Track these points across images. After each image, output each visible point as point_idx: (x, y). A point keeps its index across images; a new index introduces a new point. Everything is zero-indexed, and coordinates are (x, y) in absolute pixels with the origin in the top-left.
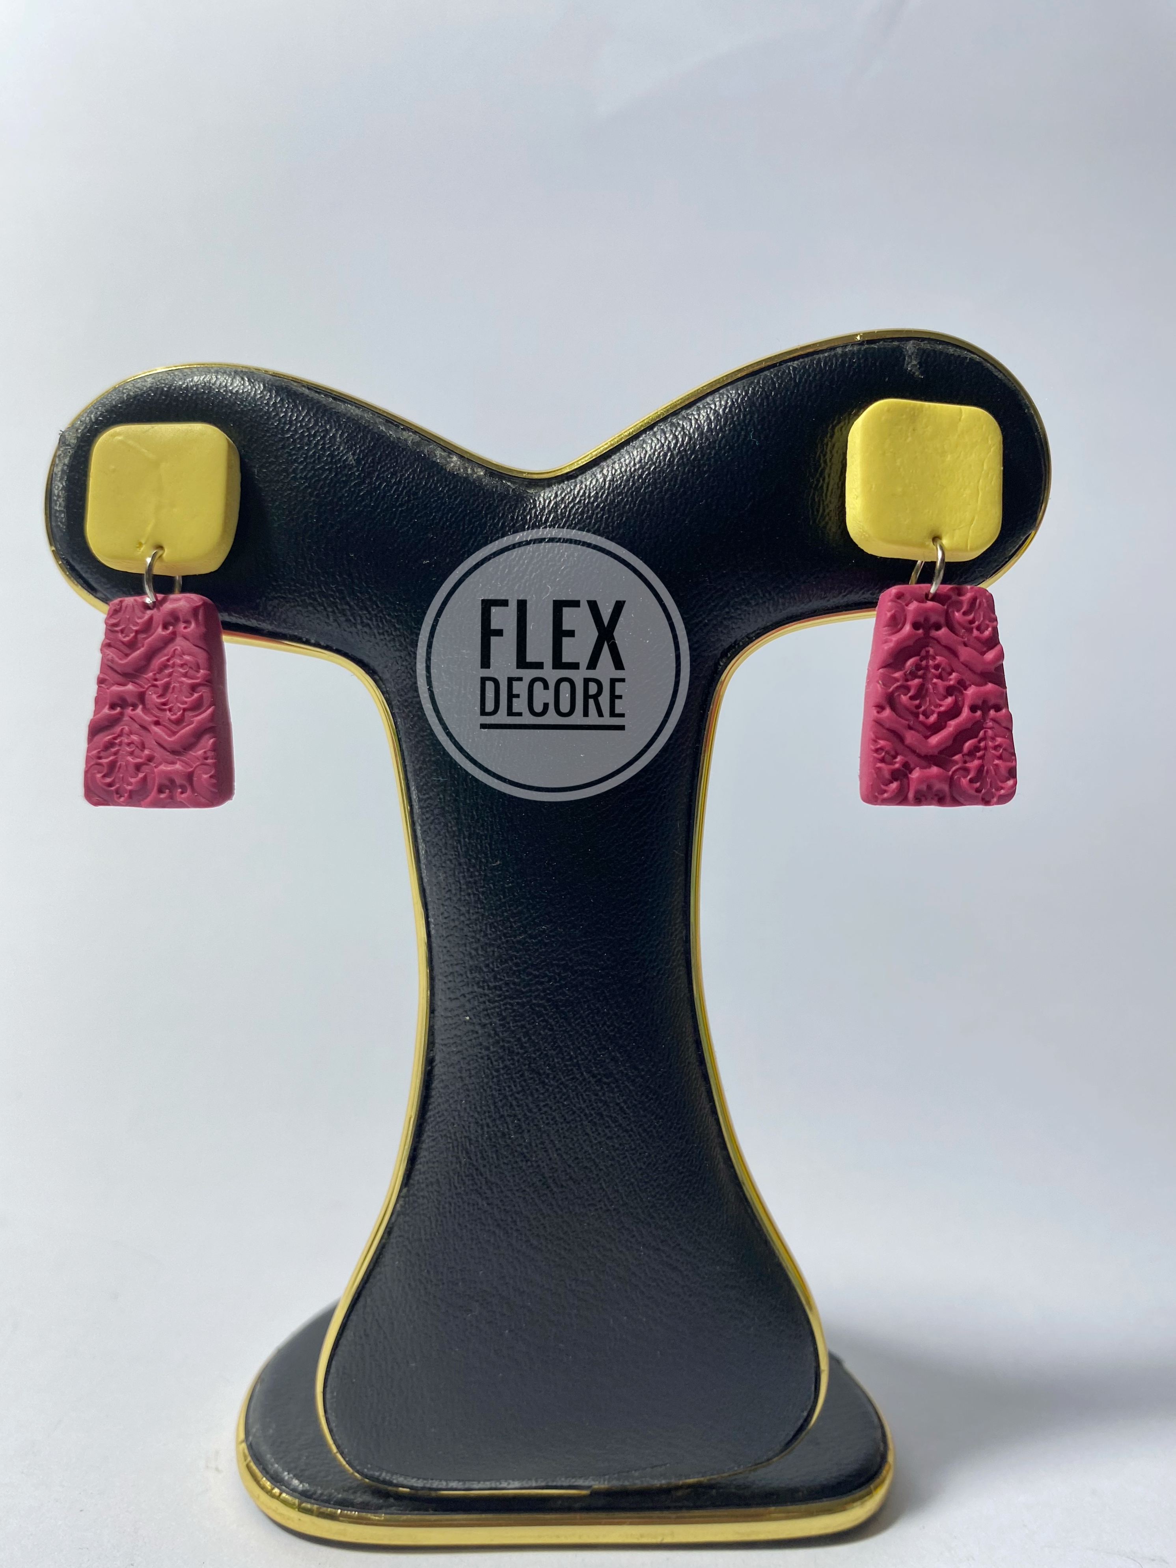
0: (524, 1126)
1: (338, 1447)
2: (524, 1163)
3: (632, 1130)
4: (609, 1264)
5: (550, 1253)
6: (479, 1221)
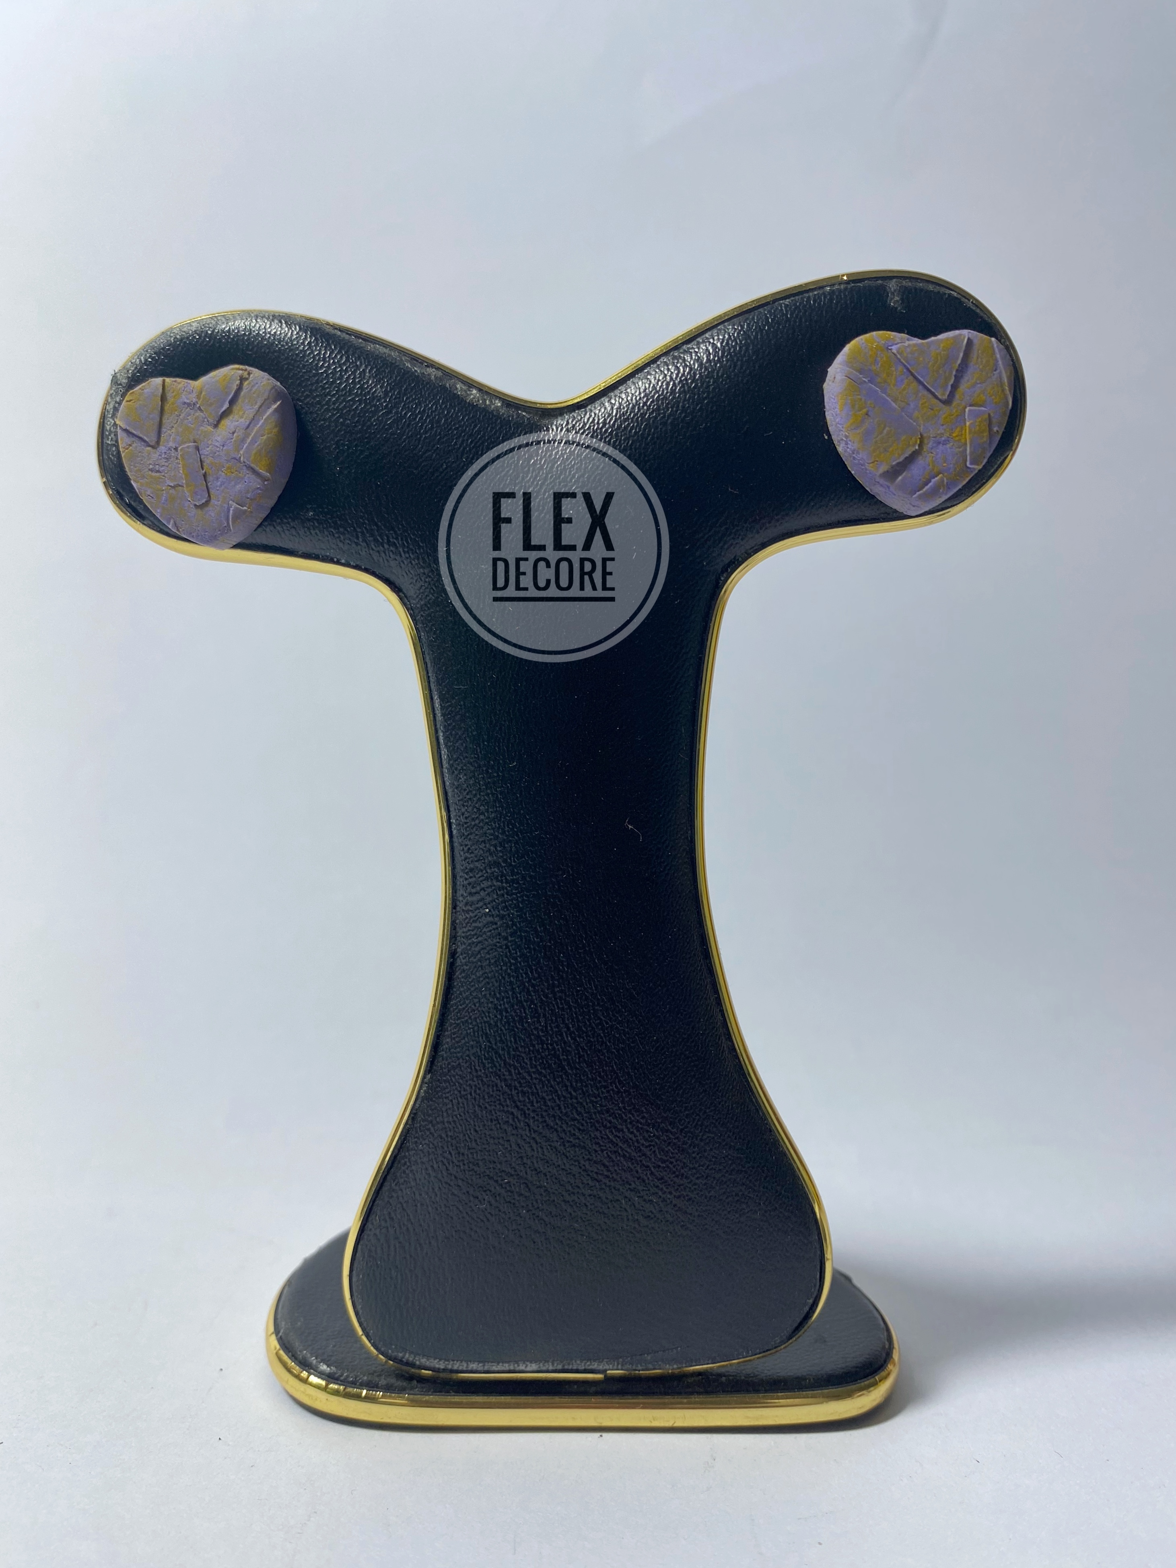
0: (540, 1011)
1: (363, 1330)
2: (540, 1046)
3: (641, 1015)
4: (620, 1144)
5: (566, 1134)
6: (498, 1102)
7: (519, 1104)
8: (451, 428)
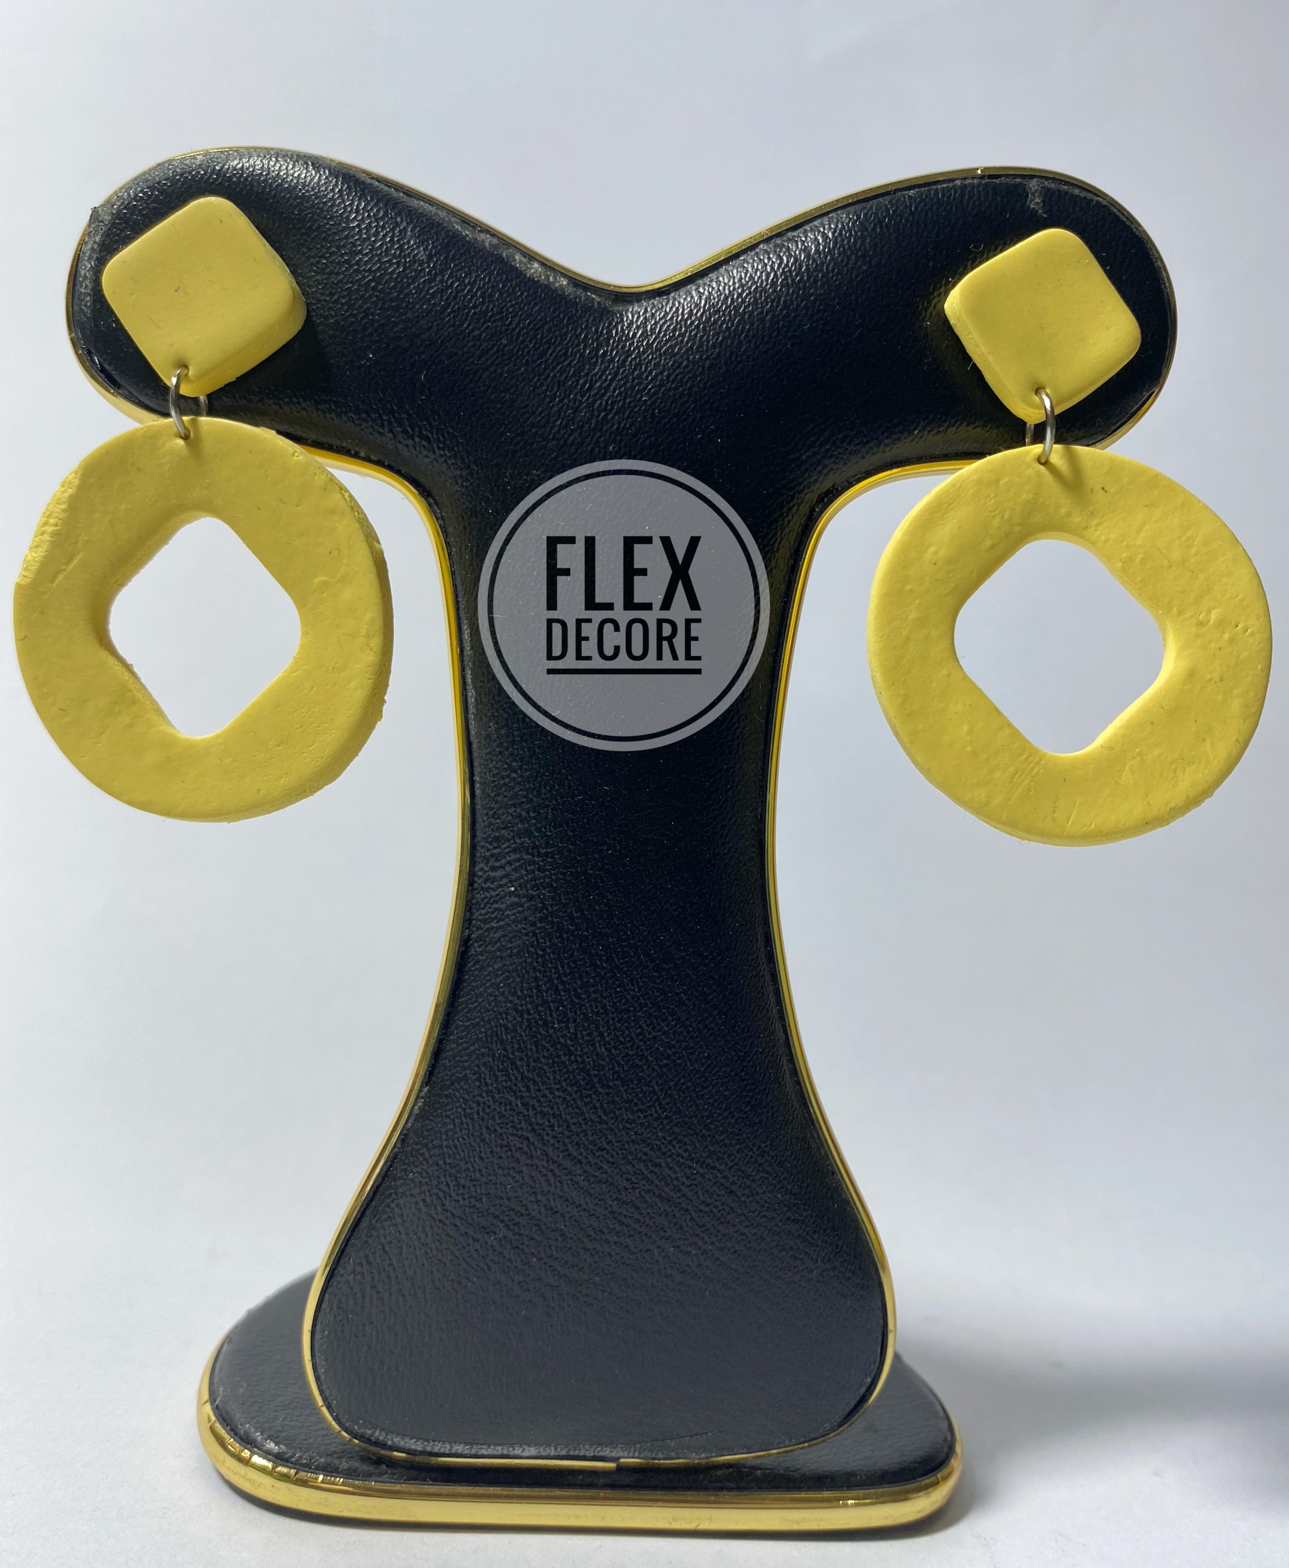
0: (570, 1014)
1: (325, 1399)
2: (567, 1057)
3: (691, 1026)
4: (656, 1182)
5: (591, 1166)
6: (511, 1124)
7: (536, 1127)
8: (506, 305)
